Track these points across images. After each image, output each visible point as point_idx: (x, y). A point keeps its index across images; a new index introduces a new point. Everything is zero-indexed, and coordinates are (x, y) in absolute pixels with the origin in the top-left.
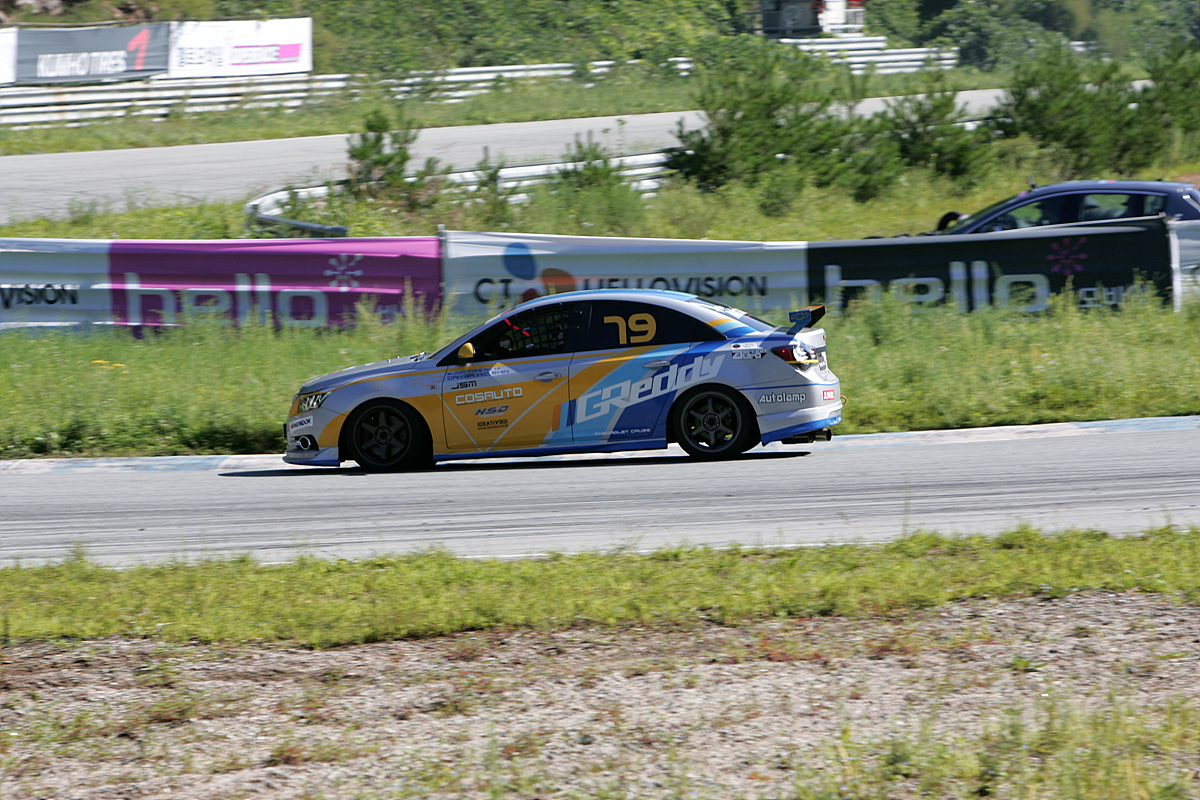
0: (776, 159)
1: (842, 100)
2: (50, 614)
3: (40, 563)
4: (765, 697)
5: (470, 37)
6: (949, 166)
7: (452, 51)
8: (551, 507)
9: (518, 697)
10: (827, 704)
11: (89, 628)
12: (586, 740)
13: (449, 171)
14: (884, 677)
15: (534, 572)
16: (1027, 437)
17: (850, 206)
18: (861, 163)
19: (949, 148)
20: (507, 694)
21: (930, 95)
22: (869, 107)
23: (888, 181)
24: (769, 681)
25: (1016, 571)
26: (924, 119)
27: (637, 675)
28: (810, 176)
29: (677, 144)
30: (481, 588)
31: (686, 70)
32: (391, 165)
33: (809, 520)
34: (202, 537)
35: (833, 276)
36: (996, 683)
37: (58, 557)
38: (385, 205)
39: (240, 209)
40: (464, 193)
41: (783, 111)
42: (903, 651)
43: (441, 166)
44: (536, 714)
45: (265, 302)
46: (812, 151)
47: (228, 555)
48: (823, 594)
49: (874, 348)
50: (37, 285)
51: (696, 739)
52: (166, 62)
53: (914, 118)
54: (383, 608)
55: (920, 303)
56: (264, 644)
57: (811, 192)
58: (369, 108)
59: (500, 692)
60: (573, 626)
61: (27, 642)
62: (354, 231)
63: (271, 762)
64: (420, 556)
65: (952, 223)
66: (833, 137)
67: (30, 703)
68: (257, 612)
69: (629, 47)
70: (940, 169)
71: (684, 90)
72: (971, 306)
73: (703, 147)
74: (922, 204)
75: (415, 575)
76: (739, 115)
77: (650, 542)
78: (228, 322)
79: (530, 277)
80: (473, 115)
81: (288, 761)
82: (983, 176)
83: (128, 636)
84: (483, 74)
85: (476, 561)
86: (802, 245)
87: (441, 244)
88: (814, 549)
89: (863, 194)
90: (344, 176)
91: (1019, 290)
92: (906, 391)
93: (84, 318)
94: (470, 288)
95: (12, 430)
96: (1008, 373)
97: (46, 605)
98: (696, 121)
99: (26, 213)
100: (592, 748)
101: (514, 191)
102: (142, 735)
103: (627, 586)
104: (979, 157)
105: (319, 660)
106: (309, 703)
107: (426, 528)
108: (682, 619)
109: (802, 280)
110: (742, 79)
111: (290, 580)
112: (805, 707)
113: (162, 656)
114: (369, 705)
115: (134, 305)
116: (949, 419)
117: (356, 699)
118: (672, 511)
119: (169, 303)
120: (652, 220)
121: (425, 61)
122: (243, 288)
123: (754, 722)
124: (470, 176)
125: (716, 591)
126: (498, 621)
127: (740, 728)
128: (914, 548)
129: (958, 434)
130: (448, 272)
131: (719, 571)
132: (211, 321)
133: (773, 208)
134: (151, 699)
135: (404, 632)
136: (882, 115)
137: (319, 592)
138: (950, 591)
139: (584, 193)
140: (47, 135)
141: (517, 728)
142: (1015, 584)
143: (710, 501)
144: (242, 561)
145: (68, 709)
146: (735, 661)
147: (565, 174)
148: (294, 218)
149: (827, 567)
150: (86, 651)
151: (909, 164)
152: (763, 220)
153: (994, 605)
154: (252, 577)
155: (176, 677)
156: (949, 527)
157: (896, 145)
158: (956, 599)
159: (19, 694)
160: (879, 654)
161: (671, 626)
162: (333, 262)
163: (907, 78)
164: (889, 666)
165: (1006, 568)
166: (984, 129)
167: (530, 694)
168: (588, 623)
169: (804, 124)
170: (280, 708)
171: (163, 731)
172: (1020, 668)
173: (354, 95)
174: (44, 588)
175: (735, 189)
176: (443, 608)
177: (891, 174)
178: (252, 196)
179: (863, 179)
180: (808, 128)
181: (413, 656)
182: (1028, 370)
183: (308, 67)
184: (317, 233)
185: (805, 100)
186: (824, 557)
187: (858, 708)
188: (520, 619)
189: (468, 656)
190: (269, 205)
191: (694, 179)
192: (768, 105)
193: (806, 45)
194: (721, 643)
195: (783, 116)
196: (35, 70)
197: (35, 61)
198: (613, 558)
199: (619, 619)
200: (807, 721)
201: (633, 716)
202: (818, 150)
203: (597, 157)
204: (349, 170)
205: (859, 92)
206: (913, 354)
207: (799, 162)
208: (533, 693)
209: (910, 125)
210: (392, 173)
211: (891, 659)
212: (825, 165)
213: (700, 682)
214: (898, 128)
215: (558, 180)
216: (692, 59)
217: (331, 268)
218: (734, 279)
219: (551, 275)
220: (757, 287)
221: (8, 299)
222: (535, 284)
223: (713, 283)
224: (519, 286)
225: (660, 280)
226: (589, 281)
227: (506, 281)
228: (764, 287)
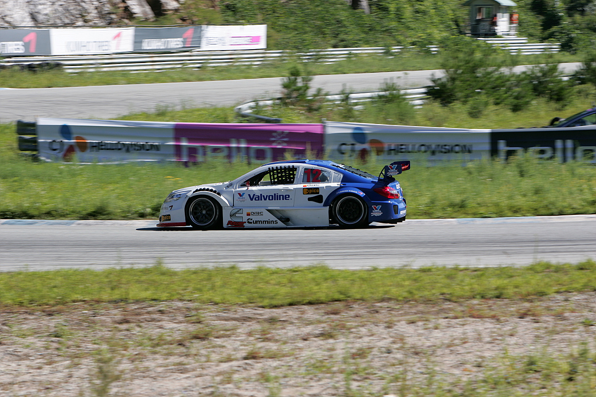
0: (475, 92)
1: (507, 66)
2: (147, 289)
3: (142, 266)
4: (471, 334)
5: (338, 34)
6: (556, 97)
7: (329, 41)
8: (371, 247)
9: (358, 331)
10: (500, 338)
11: (164, 296)
12: (389, 352)
13: (327, 94)
14: (525, 326)
15: (365, 276)
16: (591, 220)
17: (509, 114)
18: (515, 94)
19: (556, 89)
20: (352, 330)
21: (547, 63)
22: (519, 69)
23: (527, 103)
24: (472, 327)
25: (585, 280)
26: (545, 75)
27: (413, 323)
28: (491, 100)
29: (431, 84)
30: (341, 282)
31: (435, 51)
32: (301, 91)
33: (489, 255)
34: (215, 257)
35: (502, 146)
36: (577, 330)
37: (150, 264)
38: (299, 109)
39: (232, 110)
40: (334, 104)
41: (478, 70)
42: (534, 315)
43: (323, 92)
44: (366, 339)
45: (244, 151)
46: (493, 88)
47: (227, 265)
48: (496, 289)
49: (521, 178)
51: (439, 352)
52: (200, 44)
53: (539, 74)
54: (297, 290)
55: (541, 158)
56: (243, 305)
57: (492, 107)
58: (291, 66)
59: (349, 329)
60: (383, 300)
61: (137, 302)
62: (284, 121)
63: (245, 358)
64: (314, 267)
65: (556, 123)
66: (502, 82)
67: (138, 329)
68: (239, 291)
69: (409, 40)
70: (551, 99)
71: (433, 60)
72: (565, 160)
73: (443, 85)
74: (542, 113)
75: (311, 276)
76: (460, 71)
77: (418, 263)
78: (226, 160)
79: (363, 143)
80: (338, 69)
81: (254, 358)
82: (570, 102)
83: (181, 300)
84: (342, 52)
85: (339, 270)
86: (488, 131)
87: (324, 127)
88: (493, 268)
89: (516, 109)
90: (279, 96)
91: (588, 153)
92: (535, 198)
93: (161, 157)
94: (336, 147)
95: (130, 206)
96: (581, 190)
97: (146, 285)
98: (440, 74)
99: (137, 110)
100: (391, 355)
101: (356, 104)
102: (188, 344)
103: (407, 283)
104: (569, 92)
105: (268, 313)
106: (264, 332)
107: (316, 255)
108: (433, 298)
109: (487, 146)
110: (461, 55)
111: (255, 276)
112: (489, 339)
113: (197, 309)
114: (291, 334)
115: (185, 152)
116: (554, 211)
117: (284, 331)
118: (429, 250)
119: (200, 151)
120: (419, 118)
121: (316, 45)
122: (234, 145)
123: (466, 345)
124: (337, 97)
125: (448, 286)
126: (349, 297)
127: (459, 348)
128: (539, 269)
129: (559, 218)
130: (327, 140)
131: (450, 277)
132: (219, 160)
133: (475, 114)
134: (192, 328)
135: (307, 301)
136: (524, 73)
137: (267, 282)
138: (555, 288)
139: (388, 105)
140: (146, 75)
141: (358, 345)
142: (585, 286)
143: (446, 245)
144: (233, 268)
145: (155, 332)
146: (456, 318)
147: (380, 97)
148: (257, 114)
149: (499, 276)
150: (162, 306)
151: (536, 96)
152: (470, 119)
153: (575, 295)
154: (237, 275)
155: (203, 319)
156: (554, 259)
157: (531, 86)
158: (558, 292)
159: (132, 325)
160: (522, 317)
161: (427, 301)
162: (274, 134)
163: (537, 56)
164: (528, 322)
165: (581, 279)
166: (571, 80)
167: (363, 330)
168: (389, 299)
169: (489, 76)
170: (250, 334)
171: (198, 343)
172: (588, 324)
173: (284, 60)
174: (144, 278)
175: (457, 105)
176: (323, 291)
177: (527, 100)
178: (239, 104)
179: (516, 101)
180: (490, 78)
181: (311, 313)
182: (591, 189)
183: (264, 47)
184: (268, 121)
185: (489, 65)
186: (498, 272)
187: (513, 340)
188: (358, 296)
189: (335, 313)
190: (246, 108)
191: (439, 100)
192: (473, 67)
193: (491, 41)
194: (450, 309)
195: (480, 73)
196: (141, 47)
197: (141, 42)
198: (401, 271)
199: (404, 298)
200: (488, 346)
201: (410, 341)
202: (495, 88)
203: (394, 90)
204: (282, 93)
205: (515, 62)
206: (539, 181)
207: (487, 93)
208: (365, 330)
209: (538, 78)
210: (301, 95)
211: (528, 319)
212: (498, 95)
213: (441, 327)
214: (532, 79)
215: (376, 100)
216: (438, 46)
217: (274, 137)
218: (457, 145)
219: (373, 142)
220: (467, 149)
221: (128, 148)
222: (366, 146)
223: (447, 147)
224: (359, 147)
225: (423, 145)
226: (391, 145)
227: (353, 144)
228: (470, 149)
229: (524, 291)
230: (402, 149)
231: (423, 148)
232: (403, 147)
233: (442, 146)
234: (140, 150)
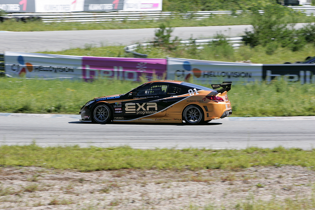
0: (271, 39)
5: (205, 3)
7: (200, 7)
9: (124, 188)
11: (26, 163)
12: (133, 202)
13: (181, 40)
14: (222, 187)
20: (121, 188)
23: (301, 46)
24: (190, 187)
27: (158, 184)
28: (280, 44)
31: (262, 13)
32: (166, 38)
35: (269, 73)
36: (250, 190)
38: (162, 49)
42: (231, 180)
43: (179, 38)
44: (125, 193)
45: (121, 74)
48: (218, 163)
50: (63, 67)
51: (163, 202)
52: (123, 7)
53: (311, 30)
56: (70, 170)
57: (280, 49)
59: (119, 187)
60: (151, 169)
62: (150, 56)
63: (49, 204)
66: (287, 34)
69: (247, 7)
72: (305, 82)
73: (252, 35)
75: (117, 152)
77: (182, 146)
79: (189, 70)
81: (54, 204)
84: (207, 13)
87: (167, 61)
89: (295, 50)
93: (74, 76)
94: (173, 72)
101: (199, 46)
102: (21, 195)
103: (169, 158)
109: (260, 74)
115: (88, 73)
116: (285, 114)
119: (97, 73)
121: (192, 9)
122: (116, 70)
124: (187, 42)
126: (132, 166)
127: (175, 200)
128: (250, 151)
130: (169, 68)
131: (196, 155)
133: (270, 52)
136: (302, 28)
138: (252, 164)
140: (90, 25)
144: (76, 146)
146: (184, 181)
147: (214, 42)
148: (136, 51)
149: (224, 155)
151: (307, 42)
153: (262, 168)
158: (253, 166)
160: (224, 181)
162: (139, 64)
164: (226, 184)
169: (279, 31)
171: (27, 194)
172: (259, 186)
173: (172, 17)
175: (259, 47)
179: (295, 46)
183: (161, 9)
186: (225, 152)
188: (137, 166)
190: (131, 48)
191: (249, 44)
192: (270, 25)
193: (295, 8)
194: (186, 175)
197: (88, 6)
198: (171, 150)
201: (150, 195)
202: (282, 38)
203: (222, 38)
207: (278, 40)
208: (128, 187)
209: (309, 32)
210: (166, 40)
211: (227, 182)
212: (284, 41)
213: (172, 187)
214: (306, 32)
215: (212, 43)
216: (264, 10)
217: (138, 66)
218: (243, 73)
219: (195, 70)
220: (249, 75)
221: (56, 70)
222: (191, 72)
223: (237, 74)
224: (187, 73)
225: (223, 72)
226: (205, 72)
227: (183, 71)
228: (250, 75)
229: (234, 164)
230: (211, 74)
231: (223, 74)
232: (212, 73)
233: (234, 73)
234: (63, 71)
